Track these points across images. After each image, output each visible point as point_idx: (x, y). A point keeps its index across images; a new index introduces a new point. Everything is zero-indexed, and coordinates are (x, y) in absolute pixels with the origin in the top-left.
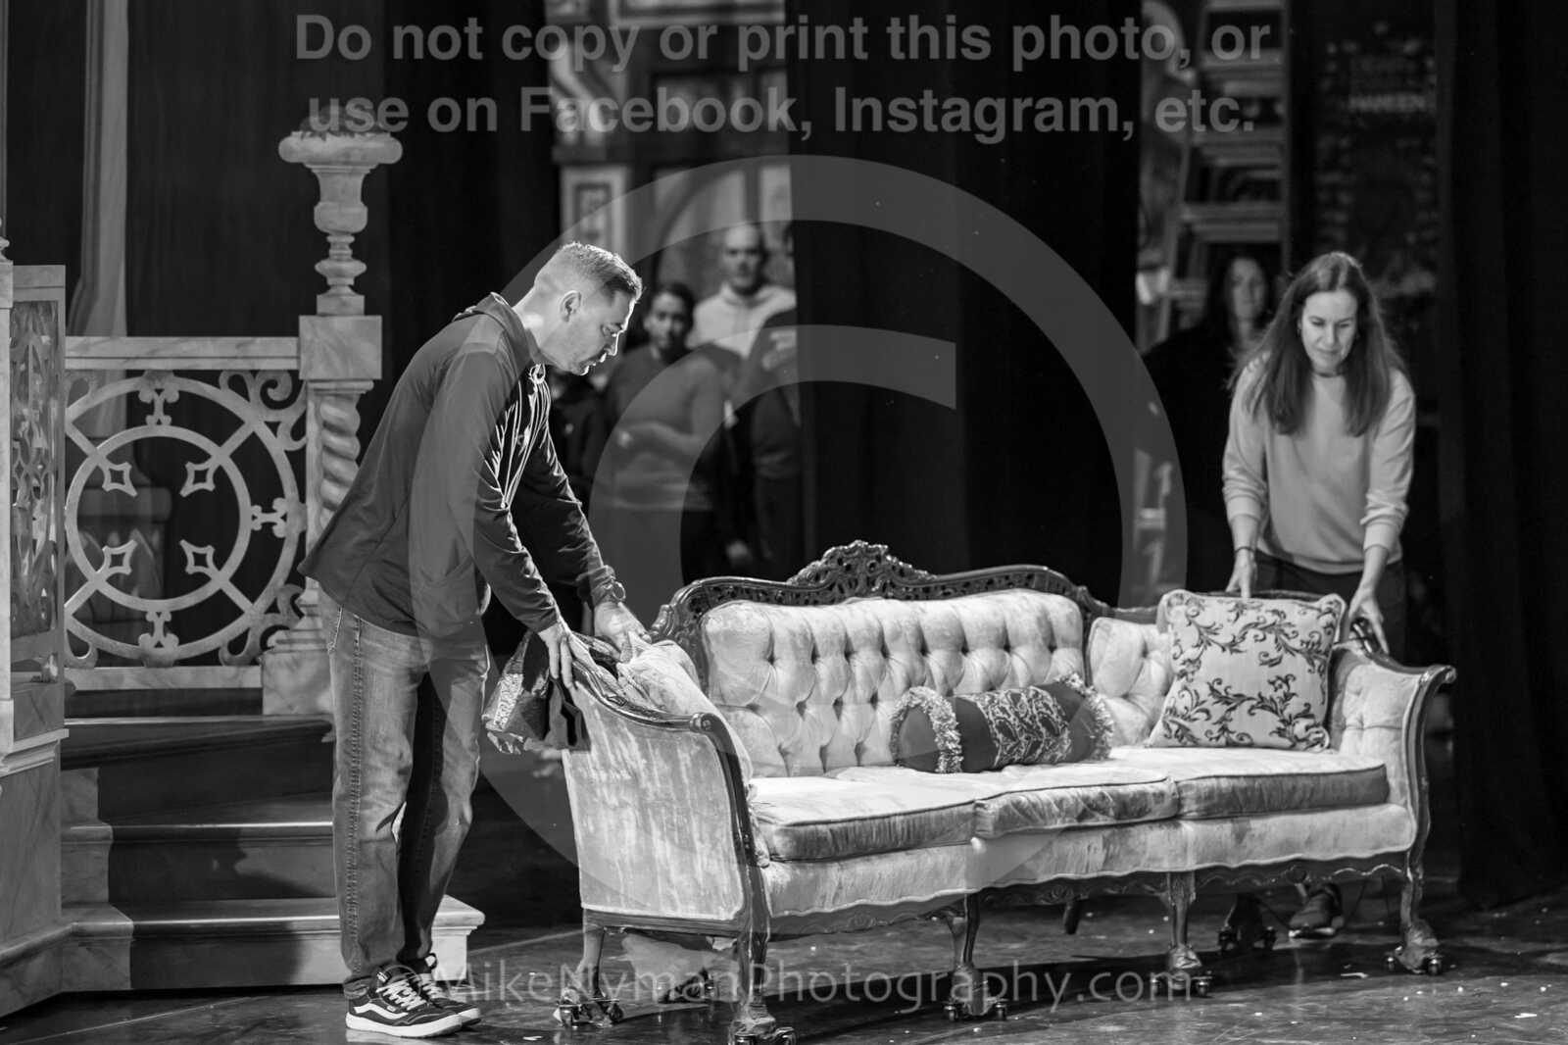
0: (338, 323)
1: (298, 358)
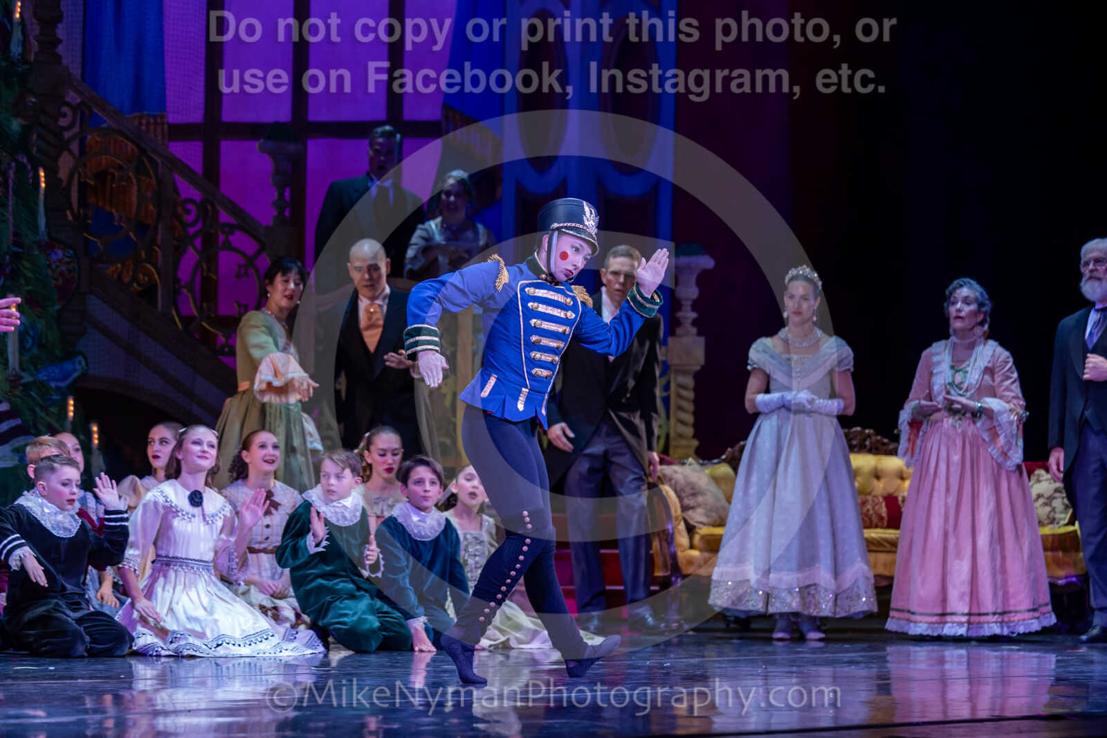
0: (685, 340)
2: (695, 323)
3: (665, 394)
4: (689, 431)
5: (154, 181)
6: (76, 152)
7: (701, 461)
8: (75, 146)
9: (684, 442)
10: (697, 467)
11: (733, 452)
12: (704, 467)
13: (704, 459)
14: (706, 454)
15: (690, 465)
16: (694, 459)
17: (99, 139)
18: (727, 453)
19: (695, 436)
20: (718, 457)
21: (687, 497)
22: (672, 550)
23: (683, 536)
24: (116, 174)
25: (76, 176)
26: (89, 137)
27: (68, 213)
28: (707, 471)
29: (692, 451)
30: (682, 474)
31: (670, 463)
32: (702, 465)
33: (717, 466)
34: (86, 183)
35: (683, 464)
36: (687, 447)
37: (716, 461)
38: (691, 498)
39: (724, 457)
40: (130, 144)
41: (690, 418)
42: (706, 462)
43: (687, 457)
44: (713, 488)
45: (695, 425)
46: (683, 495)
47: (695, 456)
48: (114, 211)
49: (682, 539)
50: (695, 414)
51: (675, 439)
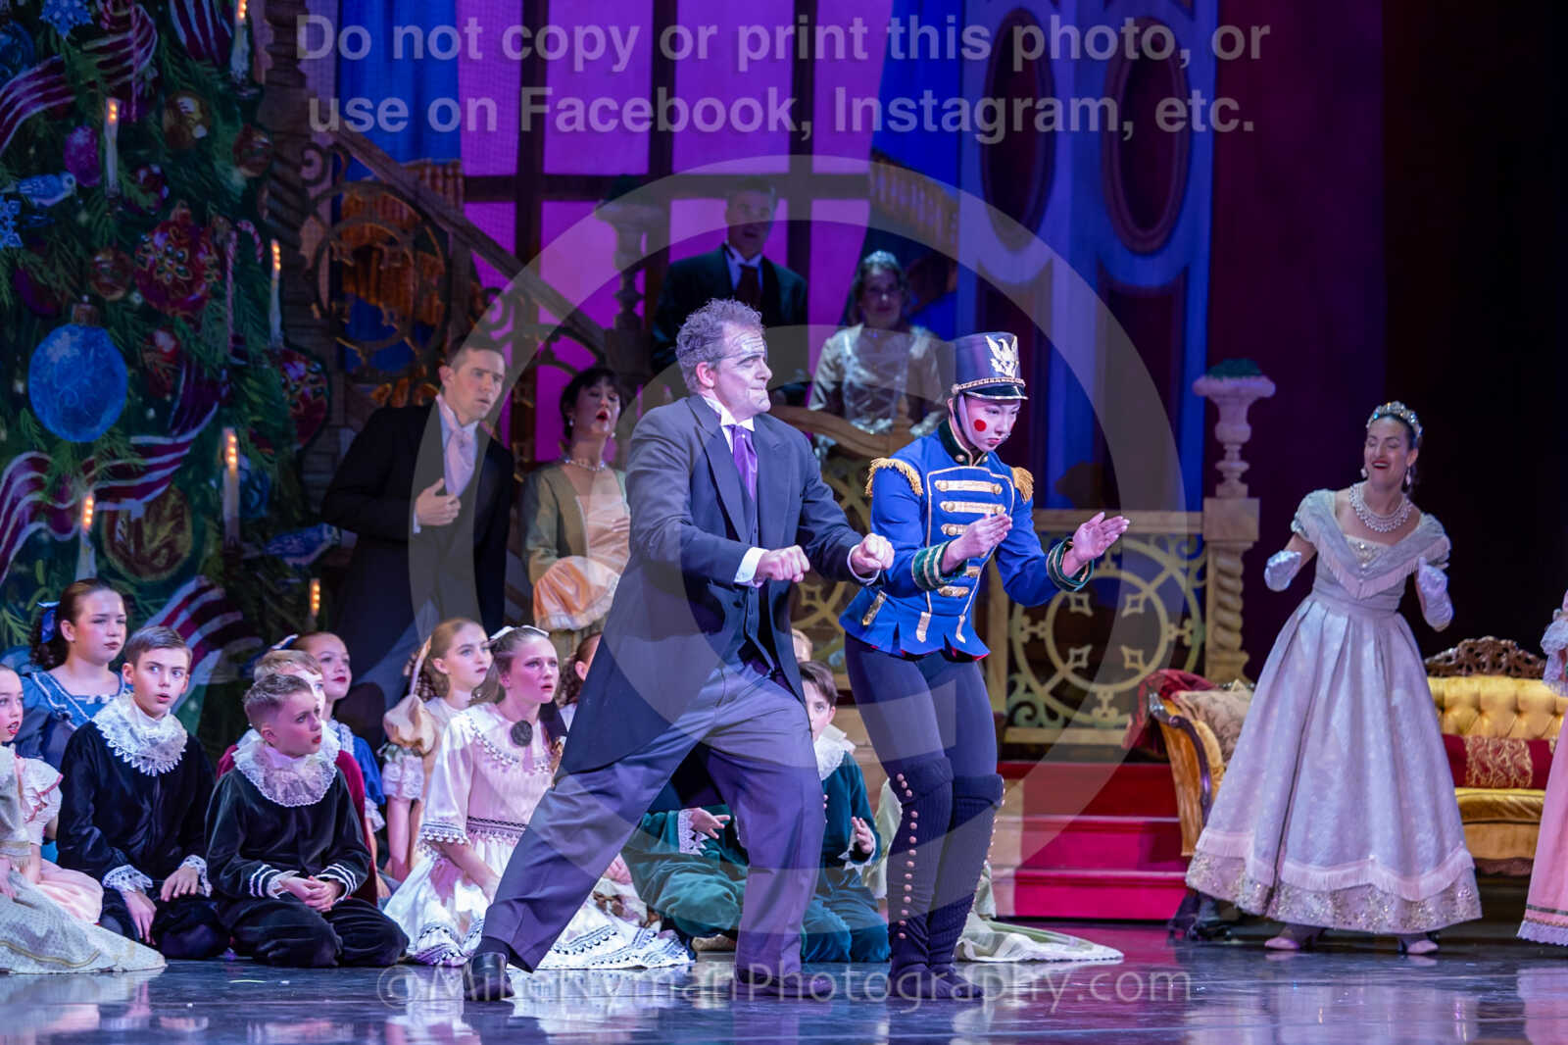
0: (1230, 504)
1: (1202, 527)
2: (1244, 478)
3: (1198, 584)
4: (1236, 640)
5: (441, 262)
6: (327, 218)
8: (325, 210)
9: (1227, 656)
15: (1236, 690)
16: (1242, 681)
17: (360, 199)
19: (1243, 648)
21: (1229, 737)
24: (386, 249)
25: (326, 254)
26: (346, 196)
27: (314, 307)
29: (1240, 668)
30: (1224, 703)
31: (1206, 688)
34: (341, 263)
35: (1226, 689)
36: (1233, 663)
40: (405, 205)
41: (1237, 621)
43: (1232, 679)
45: (1244, 631)
46: (1226, 735)
48: (381, 305)
50: (1244, 613)
51: (1214, 651)
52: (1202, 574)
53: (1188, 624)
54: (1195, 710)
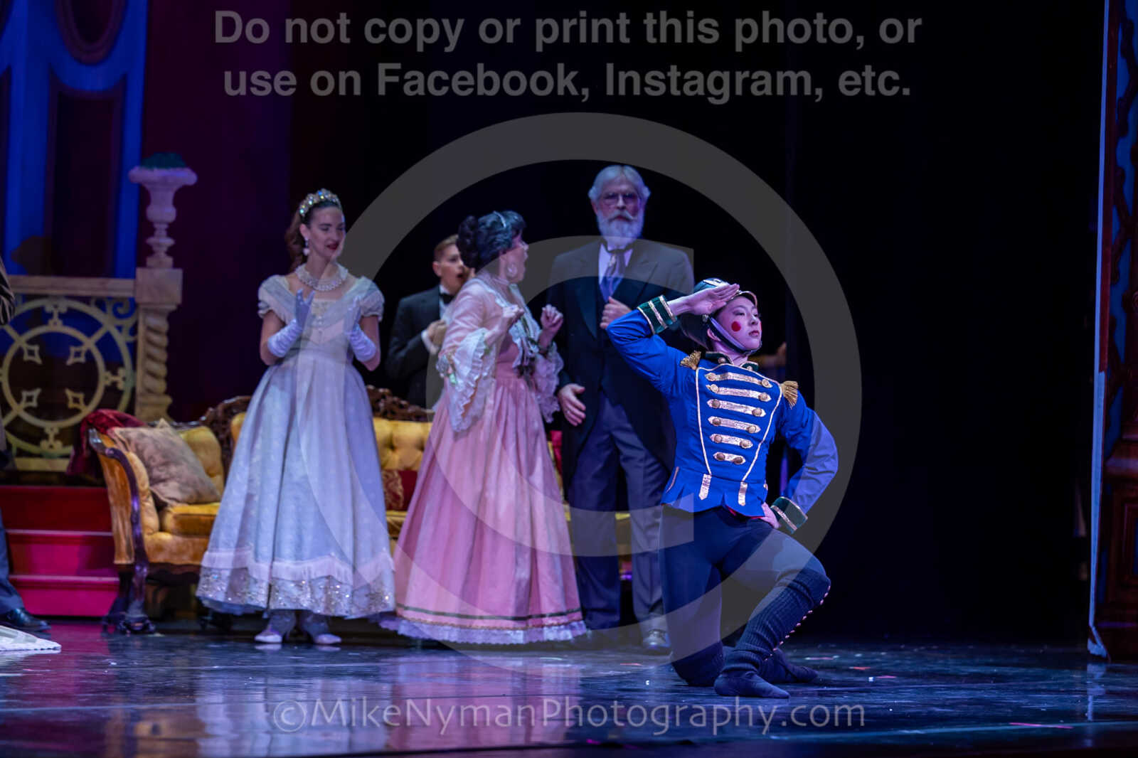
0: (158, 273)
1: (134, 291)
2: (170, 252)
3: (131, 339)
4: (161, 386)
7: (175, 424)
9: (153, 399)
10: (169, 430)
11: (216, 413)
12: (179, 430)
13: (178, 421)
14: (181, 414)
15: (162, 427)
16: (166, 420)
18: (208, 414)
19: (167, 392)
20: (196, 419)
21: (157, 467)
22: (137, 531)
23: (151, 515)
28: (182, 436)
29: (163, 410)
30: (151, 437)
31: (136, 425)
32: (176, 427)
33: (194, 430)
35: (153, 426)
36: (158, 405)
37: (193, 423)
38: (161, 468)
39: (203, 418)
41: (161, 370)
42: (181, 424)
43: (158, 418)
44: (189, 455)
45: (168, 379)
46: (153, 464)
47: (165, 415)
49: (151, 519)
50: (168, 364)
51: (142, 395)
52: (134, 331)
53: (121, 372)
54: (127, 442)
